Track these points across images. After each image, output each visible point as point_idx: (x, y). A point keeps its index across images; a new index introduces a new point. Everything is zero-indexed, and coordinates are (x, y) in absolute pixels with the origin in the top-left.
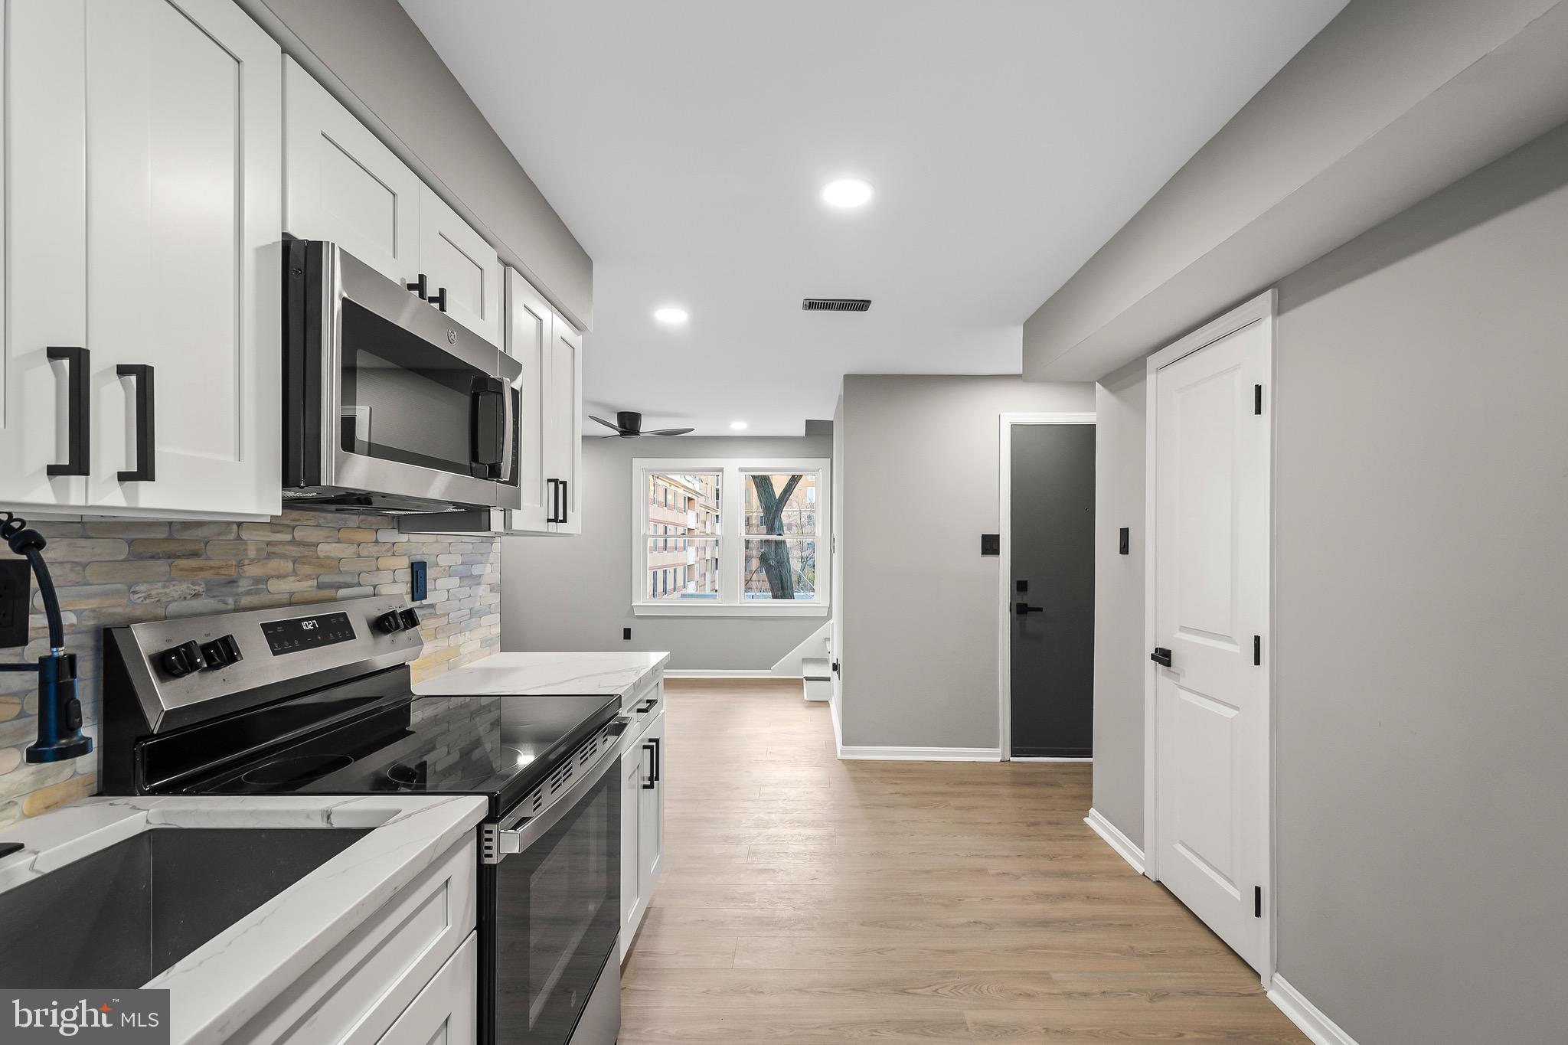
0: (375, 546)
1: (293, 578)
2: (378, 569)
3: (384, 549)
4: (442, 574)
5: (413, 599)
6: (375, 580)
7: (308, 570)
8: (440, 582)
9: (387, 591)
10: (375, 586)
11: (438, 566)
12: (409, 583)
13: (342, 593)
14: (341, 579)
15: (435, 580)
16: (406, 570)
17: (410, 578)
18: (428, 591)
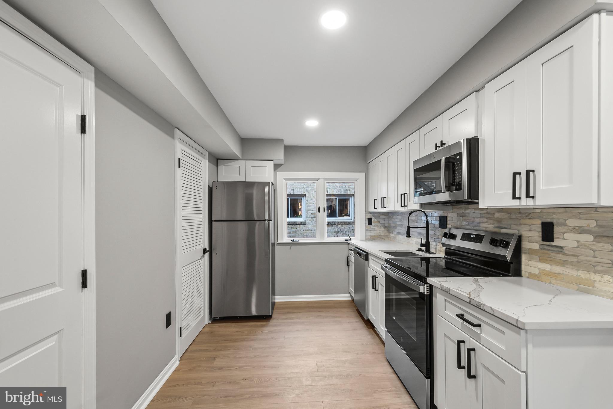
0: (519, 214)
1: (487, 224)
3: (524, 216)
4: (571, 231)
5: (543, 240)
6: (519, 228)
7: (491, 221)
8: (564, 235)
9: (525, 233)
10: (518, 230)
11: (567, 226)
12: (540, 232)
13: (503, 231)
14: (503, 226)
15: (564, 233)
16: (539, 226)
17: (541, 230)
18: (554, 238)
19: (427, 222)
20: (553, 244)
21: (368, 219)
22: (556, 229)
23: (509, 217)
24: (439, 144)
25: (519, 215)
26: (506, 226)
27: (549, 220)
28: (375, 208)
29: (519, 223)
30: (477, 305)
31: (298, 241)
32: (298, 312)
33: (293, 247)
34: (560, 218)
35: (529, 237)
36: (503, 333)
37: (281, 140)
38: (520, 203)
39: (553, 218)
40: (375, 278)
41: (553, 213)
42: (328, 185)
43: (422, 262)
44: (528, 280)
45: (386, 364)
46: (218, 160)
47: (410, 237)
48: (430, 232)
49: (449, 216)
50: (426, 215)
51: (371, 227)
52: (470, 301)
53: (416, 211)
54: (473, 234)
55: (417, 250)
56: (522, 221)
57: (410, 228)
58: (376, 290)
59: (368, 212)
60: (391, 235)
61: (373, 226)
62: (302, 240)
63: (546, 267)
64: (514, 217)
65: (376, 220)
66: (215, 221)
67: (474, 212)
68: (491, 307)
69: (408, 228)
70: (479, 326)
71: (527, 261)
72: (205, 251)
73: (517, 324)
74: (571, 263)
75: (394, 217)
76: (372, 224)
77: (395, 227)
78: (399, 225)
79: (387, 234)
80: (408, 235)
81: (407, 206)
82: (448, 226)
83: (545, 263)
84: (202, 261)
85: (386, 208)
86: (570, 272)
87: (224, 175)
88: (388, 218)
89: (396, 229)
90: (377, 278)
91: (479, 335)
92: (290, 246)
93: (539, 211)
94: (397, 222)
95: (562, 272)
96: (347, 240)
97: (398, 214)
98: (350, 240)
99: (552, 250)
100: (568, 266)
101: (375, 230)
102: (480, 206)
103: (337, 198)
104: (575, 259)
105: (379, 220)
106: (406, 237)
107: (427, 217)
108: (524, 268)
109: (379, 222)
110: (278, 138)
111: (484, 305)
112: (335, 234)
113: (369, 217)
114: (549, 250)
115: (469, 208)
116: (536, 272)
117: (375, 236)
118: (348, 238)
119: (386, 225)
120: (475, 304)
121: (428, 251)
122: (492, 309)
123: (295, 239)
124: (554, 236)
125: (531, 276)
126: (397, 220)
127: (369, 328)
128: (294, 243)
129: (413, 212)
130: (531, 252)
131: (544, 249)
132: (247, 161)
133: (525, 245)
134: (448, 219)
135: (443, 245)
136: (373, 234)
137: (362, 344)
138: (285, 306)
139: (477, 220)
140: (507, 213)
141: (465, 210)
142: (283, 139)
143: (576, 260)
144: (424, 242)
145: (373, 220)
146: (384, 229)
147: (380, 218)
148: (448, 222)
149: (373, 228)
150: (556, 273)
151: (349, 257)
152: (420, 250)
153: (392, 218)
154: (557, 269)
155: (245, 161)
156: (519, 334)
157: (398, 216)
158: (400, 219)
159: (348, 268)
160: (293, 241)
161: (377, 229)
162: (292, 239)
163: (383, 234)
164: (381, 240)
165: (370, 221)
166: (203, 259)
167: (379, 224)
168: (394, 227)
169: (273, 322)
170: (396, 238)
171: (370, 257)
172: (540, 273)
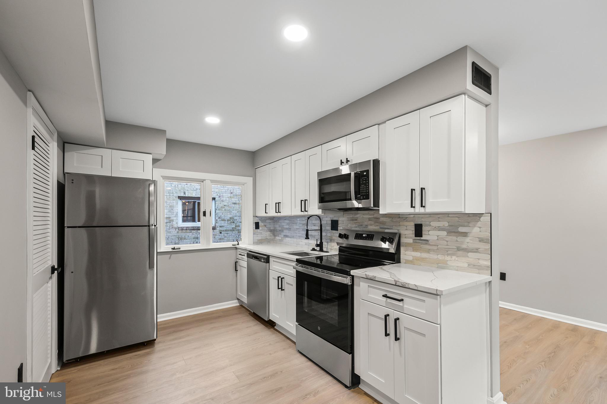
1: (374, 226)
2: (400, 225)
4: (433, 229)
5: (415, 236)
6: (398, 229)
7: (377, 224)
8: (429, 232)
9: (403, 232)
10: (398, 230)
11: (431, 226)
12: (413, 230)
13: (387, 231)
14: (386, 227)
15: (429, 231)
16: (412, 226)
17: (414, 229)
18: (423, 234)
19: (321, 226)
20: (422, 238)
21: (256, 223)
22: (424, 228)
23: (391, 220)
24: (344, 161)
25: (399, 219)
26: (389, 227)
27: (419, 223)
28: (266, 213)
29: (399, 225)
30: (402, 285)
31: (180, 249)
32: (186, 329)
33: (173, 256)
34: (427, 220)
35: (406, 234)
36: (424, 301)
37: (163, 132)
38: (415, 210)
39: (422, 221)
40: (282, 279)
41: (422, 218)
42: (186, 187)
43: (317, 260)
44: (405, 264)
45: (299, 355)
46: (66, 144)
47: (309, 238)
48: (324, 234)
49: (340, 220)
50: (320, 219)
51: (258, 230)
52: (396, 283)
53: (313, 216)
54: (365, 234)
55: (311, 250)
56: (401, 223)
57: (309, 231)
58: (282, 290)
59: (255, 216)
60: (277, 238)
61: (261, 230)
62: (184, 247)
63: (417, 254)
64: (395, 220)
65: (262, 224)
66: (68, 227)
67: (363, 217)
68: (415, 285)
69: (307, 231)
70: (402, 300)
71: (404, 252)
72: (53, 269)
73: (437, 293)
74: (434, 250)
75: (281, 221)
76: (259, 228)
77: (282, 231)
78: (287, 228)
79: (273, 237)
80: (307, 237)
81: (307, 211)
82: (339, 228)
83: (417, 252)
84: (49, 284)
85: (280, 212)
86: (433, 256)
87: (75, 165)
88: (274, 222)
89: (283, 232)
90: (284, 278)
91: (402, 307)
92: (170, 255)
93: (412, 216)
94: (284, 225)
95: (427, 257)
96: (235, 245)
97: (285, 219)
98: (238, 244)
99: (421, 243)
100: (432, 253)
101: (262, 234)
102: (381, 212)
103: (196, 201)
104: (435, 248)
105: (266, 224)
106: (306, 238)
107: (320, 221)
108: (402, 256)
109: (265, 226)
110: (160, 129)
111: (409, 284)
112: (195, 240)
113: (257, 221)
114: (420, 243)
115: (358, 214)
116: (411, 258)
117: (262, 240)
118: (236, 243)
119: (271, 229)
120: (401, 284)
121: (321, 250)
122: (416, 286)
123: (176, 246)
124: (423, 233)
125: (407, 262)
126: (283, 224)
127: (269, 328)
128: (175, 251)
129: (311, 216)
130: (407, 245)
131: (416, 242)
132: (114, 151)
133: (403, 240)
134: (339, 222)
135: (338, 244)
136: (260, 238)
137: (270, 344)
138: (168, 325)
139: (366, 223)
140: (390, 217)
141: (355, 215)
142: (165, 131)
143: (437, 248)
144: (318, 243)
145: (260, 224)
146: (270, 233)
147: (266, 222)
148: (339, 225)
149: (260, 232)
150: (424, 258)
151: (237, 262)
152: (314, 250)
153: (278, 222)
154: (425, 255)
155: (111, 150)
156: (437, 299)
157: (285, 220)
158: (288, 223)
159: (236, 273)
160: (174, 249)
161: (263, 233)
162: (173, 246)
163: (268, 238)
164: (268, 244)
165: (257, 226)
166: (50, 282)
167: (266, 228)
168: (280, 230)
169: (158, 346)
170: (283, 241)
171: (271, 259)
172: (413, 259)
